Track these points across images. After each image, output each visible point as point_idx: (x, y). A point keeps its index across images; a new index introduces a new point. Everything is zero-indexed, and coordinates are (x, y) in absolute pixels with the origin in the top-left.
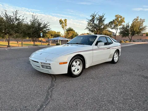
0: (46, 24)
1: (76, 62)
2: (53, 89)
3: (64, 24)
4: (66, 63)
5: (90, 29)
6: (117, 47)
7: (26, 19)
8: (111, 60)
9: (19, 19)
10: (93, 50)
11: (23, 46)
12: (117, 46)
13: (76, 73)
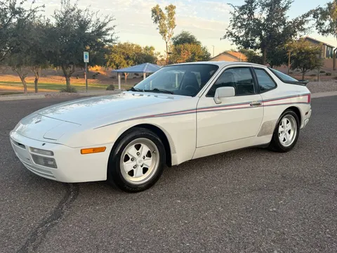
0: (105, 25)
1: (138, 147)
2: (53, 225)
3: (166, 22)
4: (102, 149)
5: (238, 38)
6: (295, 100)
7: (42, 8)
8: (267, 139)
9: (19, 8)
10: (196, 111)
11: (39, 90)
12: (295, 96)
13: (139, 179)
